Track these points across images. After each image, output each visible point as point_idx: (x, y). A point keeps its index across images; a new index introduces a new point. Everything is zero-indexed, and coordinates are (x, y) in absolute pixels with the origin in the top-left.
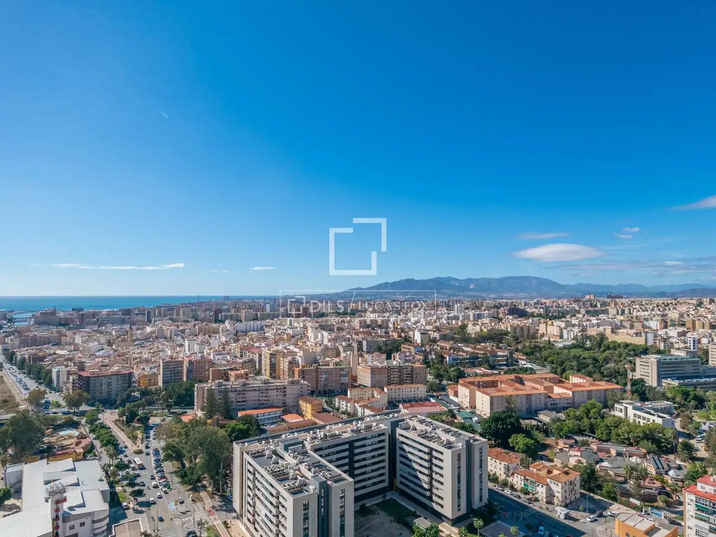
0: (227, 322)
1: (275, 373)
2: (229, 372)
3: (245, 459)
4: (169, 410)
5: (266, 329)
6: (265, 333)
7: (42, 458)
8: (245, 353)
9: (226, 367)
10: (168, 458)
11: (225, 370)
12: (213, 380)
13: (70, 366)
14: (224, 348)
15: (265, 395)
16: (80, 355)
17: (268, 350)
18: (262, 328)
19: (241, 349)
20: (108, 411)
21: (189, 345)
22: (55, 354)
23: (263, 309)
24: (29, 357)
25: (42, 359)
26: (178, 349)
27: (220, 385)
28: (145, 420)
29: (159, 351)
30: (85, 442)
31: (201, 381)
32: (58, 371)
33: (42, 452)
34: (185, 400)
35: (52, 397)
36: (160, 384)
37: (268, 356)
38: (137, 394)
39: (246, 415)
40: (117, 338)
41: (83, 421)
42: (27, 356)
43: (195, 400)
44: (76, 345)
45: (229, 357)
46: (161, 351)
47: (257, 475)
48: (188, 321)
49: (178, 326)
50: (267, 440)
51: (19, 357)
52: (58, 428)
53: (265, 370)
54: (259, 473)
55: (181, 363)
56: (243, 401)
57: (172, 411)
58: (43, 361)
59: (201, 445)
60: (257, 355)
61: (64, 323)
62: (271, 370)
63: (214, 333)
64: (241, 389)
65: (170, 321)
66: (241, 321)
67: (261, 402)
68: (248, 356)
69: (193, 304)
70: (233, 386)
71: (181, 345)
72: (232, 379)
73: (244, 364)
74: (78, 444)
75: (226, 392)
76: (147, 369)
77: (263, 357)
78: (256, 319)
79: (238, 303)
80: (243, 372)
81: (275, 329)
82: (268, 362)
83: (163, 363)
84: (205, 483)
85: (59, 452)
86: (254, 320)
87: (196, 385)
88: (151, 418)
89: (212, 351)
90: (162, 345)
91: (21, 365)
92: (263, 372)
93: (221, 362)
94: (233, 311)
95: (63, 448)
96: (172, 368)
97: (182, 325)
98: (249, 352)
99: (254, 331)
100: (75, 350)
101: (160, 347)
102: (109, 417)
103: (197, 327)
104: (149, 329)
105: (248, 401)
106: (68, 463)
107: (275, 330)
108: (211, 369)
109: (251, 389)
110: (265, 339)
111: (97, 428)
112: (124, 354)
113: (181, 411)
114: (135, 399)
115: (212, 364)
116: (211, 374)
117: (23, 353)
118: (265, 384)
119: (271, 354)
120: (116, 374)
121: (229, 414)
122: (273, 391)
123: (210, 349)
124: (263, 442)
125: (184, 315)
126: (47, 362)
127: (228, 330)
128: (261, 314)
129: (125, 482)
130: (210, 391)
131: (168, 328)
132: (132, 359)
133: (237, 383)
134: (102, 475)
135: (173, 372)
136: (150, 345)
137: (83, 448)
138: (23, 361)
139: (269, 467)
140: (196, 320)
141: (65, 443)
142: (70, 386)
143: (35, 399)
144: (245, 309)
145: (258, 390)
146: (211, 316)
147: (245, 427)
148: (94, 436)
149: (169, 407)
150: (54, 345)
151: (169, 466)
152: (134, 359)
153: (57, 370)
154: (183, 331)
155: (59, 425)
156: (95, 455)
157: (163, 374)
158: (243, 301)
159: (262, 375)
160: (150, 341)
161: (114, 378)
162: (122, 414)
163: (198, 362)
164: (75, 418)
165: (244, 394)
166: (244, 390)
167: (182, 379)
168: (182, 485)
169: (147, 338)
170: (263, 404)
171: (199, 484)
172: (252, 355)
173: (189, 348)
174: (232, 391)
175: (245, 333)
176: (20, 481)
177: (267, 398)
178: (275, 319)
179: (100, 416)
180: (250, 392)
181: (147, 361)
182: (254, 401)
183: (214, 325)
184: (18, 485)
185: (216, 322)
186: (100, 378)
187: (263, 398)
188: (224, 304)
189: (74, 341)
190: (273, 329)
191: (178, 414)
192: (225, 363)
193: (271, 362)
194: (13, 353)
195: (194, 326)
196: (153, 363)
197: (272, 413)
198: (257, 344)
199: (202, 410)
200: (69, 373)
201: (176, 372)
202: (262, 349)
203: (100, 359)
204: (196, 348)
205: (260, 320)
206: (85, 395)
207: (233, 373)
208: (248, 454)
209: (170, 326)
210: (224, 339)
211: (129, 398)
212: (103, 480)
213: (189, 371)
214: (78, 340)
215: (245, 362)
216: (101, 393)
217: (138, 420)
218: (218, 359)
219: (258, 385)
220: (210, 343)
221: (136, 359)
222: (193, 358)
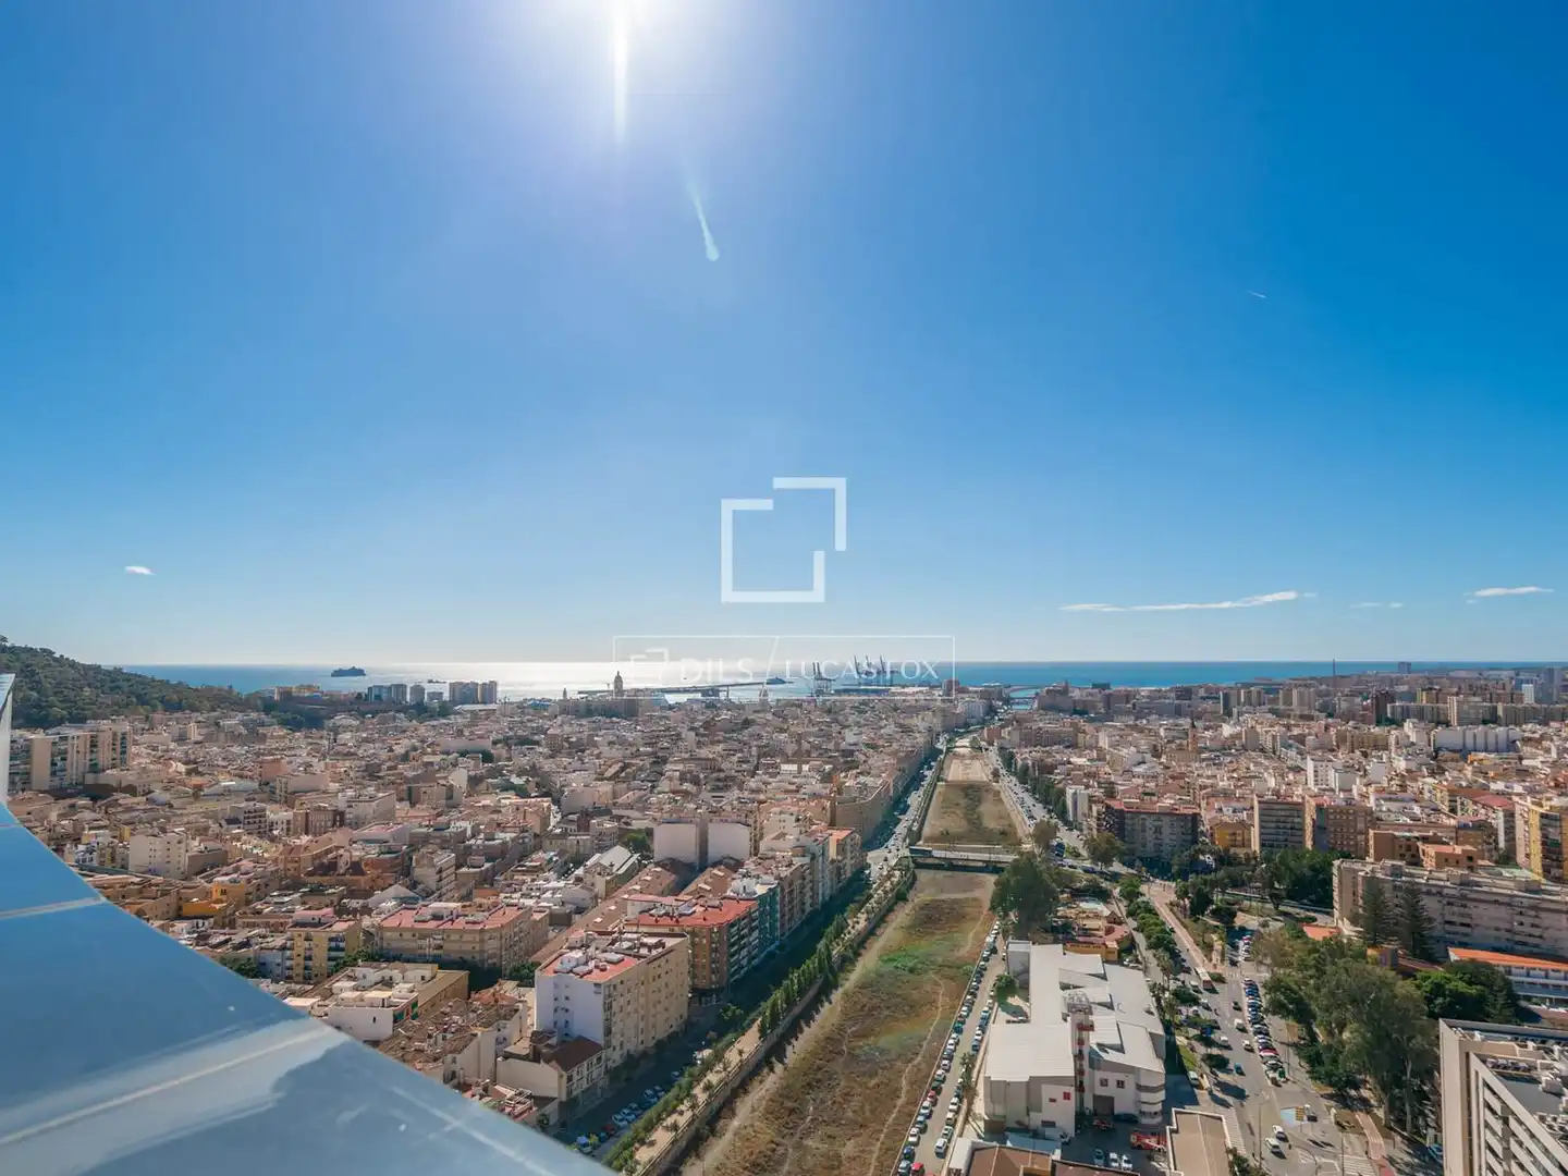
0: (1408, 726)
1: (1558, 867)
2: (1419, 844)
3: (1477, 1073)
4: (1277, 908)
5: (1527, 750)
6: (1521, 759)
7: (1056, 941)
8: (1462, 804)
9: (1410, 831)
10: (1278, 1008)
11: (1408, 839)
12: (1378, 859)
13: (1093, 787)
14: (1403, 787)
15: (1531, 920)
16: (1107, 769)
17: (1533, 803)
18: (1511, 745)
19: (1453, 793)
20: (1158, 881)
21: (1315, 771)
22: (1070, 763)
23: (1515, 696)
24: (1033, 764)
25: (1050, 769)
26: (1291, 776)
27: (1396, 872)
28: (1226, 915)
29: (1250, 777)
30: (1120, 931)
31: (1346, 856)
32: (1075, 793)
33: (1054, 930)
34: (1313, 891)
35: (1066, 837)
36: (1255, 846)
37: (1535, 821)
38: (1208, 859)
39: (1473, 961)
40: (1169, 742)
41: (1116, 892)
42: (1030, 763)
43: (1336, 894)
44: (1100, 750)
45: (1417, 810)
46: (1255, 777)
47: (1513, 1124)
48: (1311, 718)
49: (1288, 727)
50: (1544, 1042)
51: (1020, 762)
52: (1079, 894)
53: (1528, 856)
54: (1519, 1121)
55: (1298, 808)
56: (1463, 925)
57: (1281, 908)
58: (1052, 774)
59: (1354, 1001)
60: (1501, 814)
61: (1080, 710)
62: (1545, 857)
63: (1376, 747)
64: (1453, 892)
65: (1270, 716)
66: (1448, 724)
67: (1518, 938)
68: (1471, 812)
69: (1321, 681)
70: (1431, 882)
71: (1298, 770)
72: (1429, 863)
73: (1461, 832)
74: (1109, 931)
75: (1413, 892)
76: (1228, 811)
77: (1519, 822)
78: (1492, 719)
79: (1437, 680)
80: (1458, 850)
81: (1554, 749)
82: (1536, 835)
83: (1260, 802)
84: (1365, 1093)
85: (1081, 939)
86: (1485, 722)
87: (1337, 863)
88: (1239, 913)
89: (1371, 789)
90: (1257, 764)
91: (1023, 776)
92: (1521, 858)
93: (1400, 819)
94: (1423, 700)
95: (1086, 932)
96: (1281, 817)
97: (1298, 726)
98: (1475, 803)
99: (1486, 750)
100: (1100, 760)
101: (1252, 768)
102: (1160, 894)
103: (1333, 731)
104: (1227, 730)
105: (1477, 925)
106: (1093, 962)
107: (1553, 754)
108: (1371, 832)
109: (1483, 897)
110: (1524, 773)
111: (1142, 912)
112: (1182, 776)
113: (1303, 914)
114: (1207, 869)
115: (1374, 820)
116: (1371, 842)
117: (1026, 756)
118: (1527, 891)
119: (1543, 816)
120: (1170, 813)
121: (1425, 946)
122: (1556, 916)
123: (1368, 785)
124: (1531, 1044)
125: (1301, 703)
126: (1057, 777)
127: (1413, 744)
128: (1505, 710)
129: (1193, 1032)
130: (1371, 881)
131: (1268, 730)
132: (1198, 787)
133: (1443, 876)
134: (1152, 1003)
135: (1281, 825)
136: (1231, 762)
137: (1118, 942)
138: (1025, 768)
139: (1555, 1120)
140: (1330, 715)
141: (1090, 924)
142: (1093, 823)
143: (1044, 835)
144: (1457, 694)
145: (1508, 903)
146: (1365, 708)
147: (1473, 991)
148: (1135, 924)
149: (1276, 898)
150: (1068, 747)
151: (1281, 1028)
152: (1203, 787)
153: (1072, 791)
154: (1301, 739)
155: (1077, 890)
156: (1138, 961)
157: (1261, 827)
158: (1452, 674)
159: (1517, 866)
160: (1231, 754)
161: (1167, 819)
162: (1182, 894)
163: (1339, 811)
164: (1105, 885)
165: (1465, 906)
166: (1464, 897)
167: (1302, 842)
168: (1312, 1079)
169: (1225, 747)
170: (1524, 944)
171: (1352, 1092)
172: (1483, 811)
173: (1316, 776)
174: (1428, 893)
175: (1462, 753)
176: (1026, 971)
177: (1536, 932)
178: (1555, 724)
179: (1144, 888)
180: (1483, 906)
181: (1227, 795)
182: (1497, 929)
183: (1376, 730)
184: (1023, 977)
185: (1378, 723)
186: (1143, 816)
187: (1520, 928)
188: (1398, 681)
189: (1097, 742)
190: (1548, 750)
191: (1298, 920)
192: (1409, 821)
193: (1545, 836)
194: (1012, 756)
195: (1327, 728)
196: (1238, 799)
197: (1557, 975)
198: (1499, 786)
199: (1354, 921)
200: (1092, 800)
201: (1289, 826)
202: (1516, 799)
203: (1140, 781)
204: (1333, 779)
205: (1503, 722)
206: (1118, 843)
207: (1431, 850)
208: (1484, 1062)
209: (1271, 726)
210: (1401, 765)
211: (1194, 866)
212: (1152, 1013)
213: (1319, 829)
214: (1104, 742)
215: (1465, 826)
216: (1144, 846)
217: (1213, 912)
218: (1389, 810)
219: (1509, 892)
220: (1365, 770)
221: (1206, 787)
222: (1326, 800)
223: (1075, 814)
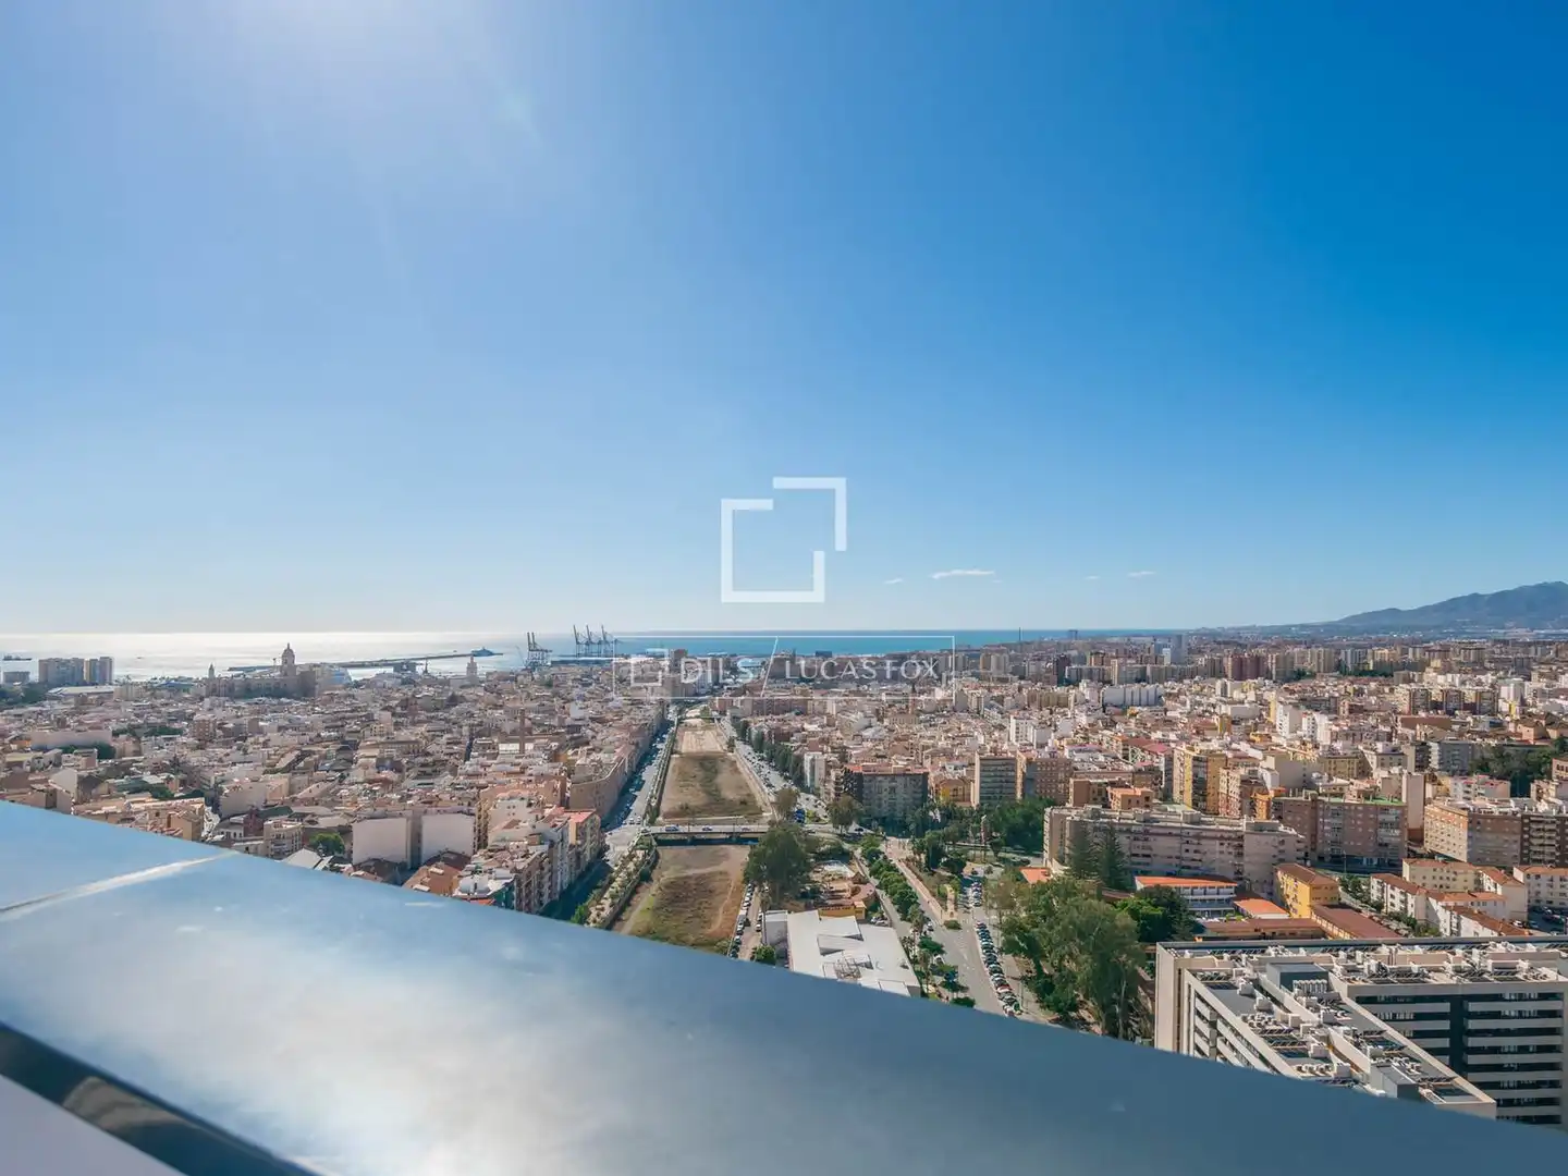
0: (1083, 685)
1: (1204, 800)
2: (1109, 788)
3: (1189, 986)
4: (996, 853)
5: (1169, 703)
6: (1166, 711)
7: (808, 908)
8: (1133, 751)
9: (1098, 778)
10: (1010, 948)
11: (1100, 785)
12: (1078, 804)
13: (827, 752)
14: (1086, 738)
15: (1195, 847)
16: (839, 734)
17: (1188, 748)
18: (1158, 700)
19: (1125, 743)
20: (893, 839)
21: (1017, 728)
22: (804, 730)
23: (1158, 659)
24: (769, 733)
25: (787, 737)
26: (996, 734)
27: (1094, 815)
28: (956, 866)
29: (963, 736)
30: (866, 891)
31: (1052, 803)
32: (813, 760)
33: (804, 895)
34: (1024, 837)
35: (806, 803)
36: (975, 800)
37: (1189, 763)
38: (936, 815)
39: (1158, 886)
40: (890, 706)
41: (858, 852)
42: (766, 731)
43: (1046, 841)
44: (829, 715)
45: (1101, 758)
46: (967, 736)
47: (1220, 1026)
48: (1004, 680)
49: (989, 689)
50: (1233, 952)
51: (754, 732)
52: (824, 857)
53: (1181, 792)
54: (1226, 1024)
55: (1011, 763)
56: (1145, 856)
57: (1001, 854)
58: (788, 741)
59: (1081, 934)
60: (1163, 759)
62: (1194, 793)
63: (1059, 705)
64: (1138, 828)
65: (974, 679)
66: (1109, 682)
67: (1184, 863)
68: (1141, 760)
69: (1009, 647)
70: (1122, 821)
71: (1001, 728)
72: (1116, 805)
73: (1136, 776)
74: (855, 892)
75: (1110, 831)
76: (950, 769)
77: (1177, 764)
78: (1142, 678)
79: (1099, 646)
80: (1139, 792)
81: (1188, 702)
82: (1189, 774)
83: (981, 759)
84: (1084, 1014)
85: (830, 902)
86: (1138, 681)
87: (1047, 810)
88: (968, 863)
89: (1064, 743)
90: (967, 724)
91: (759, 745)
92: (1176, 796)
93: (1090, 765)
94: (1092, 663)
95: (834, 895)
96: (998, 770)
97: (997, 688)
98: (1143, 751)
99: (1140, 705)
100: (828, 725)
101: (962, 728)
102: (897, 851)
103: (1025, 692)
104: (939, 694)
105: (1155, 855)
106: (849, 924)
107: (1188, 707)
108: (1070, 781)
109: (1161, 831)
110: (1170, 723)
111: (880, 867)
112: (906, 738)
113: (1018, 858)
114: (934, 825)
115: (1071, 770)
116: (1071, 790)
117: (761, 725)
118: (1192, 823)
119: (1195, 759)
120: (904, 774)
121: (1117, 878)
122: (1212, 842)
123: (1060, 739)
124: (1226, 955)
125: (998, 667)
126: (793, 744)
127: (1087, 701)
128: (1153, 669)
129: (939, 979)
130: (1076, 824)
131: (975, 693)
132: (920, 748)
133: (1131, 815)
134: (902, 956)
135: (999, 779)
136: (945, 723)
137: (865, 901)
138: (761, 737)
139: (1253, 1018)
140: (1022, 678)
141: (836, 886)
142: (831, 787)
143: (785, 802)
144: (1117, 658)
145: (1178, 834)
146: (1048, 670)
147: (1159, 912)
148: (877, 882)
149: (996, 847)
150: (797, 714)
151: (1011, 965)
152: (925, 748)
153: (811, 757)
154: (1000, 700)
155: (823, 854)
156: (883, 918)
157: (982, 782)
158: (1108, 640)
159: (1173, 802)
160: (943, 716)
161: (900, 780)
162: (918, 850)
163: (1044, 763)
164: (846, 846)
165: (1146, 840)
166: (1146, 832)
167: (1015, 794)
168: (1041, 1007)
169: (938, 709)
170: (1189, 868)
171: (1073, 1014)
172: (1149, 757)
173: (1017, 733)
174: (1120, 831)
175: (1123, 707)
176: (785, 940)
177: (1197, 856)
178: (1187, 681)
179: (882, 847)
180: (1160, 838)
181: (948, 755)
182: (1171, 857)
183: (1059, 690)
184: (782, 946)
185: (1060, 682)
186: (880, 778)
187: (1187, 855)
188: (1068, 647)
189: (825, 708)
190: (1184, 704)
191: (1015, 864)
192: (1098, 769)
193: (1195, 775)
194: (746, 725)
195: (1020, 689)
196: (958, 758)
197: (1212, 890)
198: (1157, 735)
199: (1062, 862)
200: (829, 766)
201: (1003, 780)
202: (1173, 745)
203: (870, 744)
204: (1032, 735)
205: (1150, 681)
206: (857, 805)
207: (1119, 793)
208: (1195, 976)
209: (976, 689)
210: (1083, 720)
211: (925, 824)
212: (906, 967)
213: (1027, 780)
214: (832, 709)
215: (1140, 771)
216: (880, 806)
217: (945, 864)
218: (1082, 761)
219: (1178, 825)
220: (1056, 726)
221: (928, 747)
222: (1033, 754)
223: (813, 780)
